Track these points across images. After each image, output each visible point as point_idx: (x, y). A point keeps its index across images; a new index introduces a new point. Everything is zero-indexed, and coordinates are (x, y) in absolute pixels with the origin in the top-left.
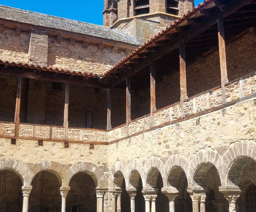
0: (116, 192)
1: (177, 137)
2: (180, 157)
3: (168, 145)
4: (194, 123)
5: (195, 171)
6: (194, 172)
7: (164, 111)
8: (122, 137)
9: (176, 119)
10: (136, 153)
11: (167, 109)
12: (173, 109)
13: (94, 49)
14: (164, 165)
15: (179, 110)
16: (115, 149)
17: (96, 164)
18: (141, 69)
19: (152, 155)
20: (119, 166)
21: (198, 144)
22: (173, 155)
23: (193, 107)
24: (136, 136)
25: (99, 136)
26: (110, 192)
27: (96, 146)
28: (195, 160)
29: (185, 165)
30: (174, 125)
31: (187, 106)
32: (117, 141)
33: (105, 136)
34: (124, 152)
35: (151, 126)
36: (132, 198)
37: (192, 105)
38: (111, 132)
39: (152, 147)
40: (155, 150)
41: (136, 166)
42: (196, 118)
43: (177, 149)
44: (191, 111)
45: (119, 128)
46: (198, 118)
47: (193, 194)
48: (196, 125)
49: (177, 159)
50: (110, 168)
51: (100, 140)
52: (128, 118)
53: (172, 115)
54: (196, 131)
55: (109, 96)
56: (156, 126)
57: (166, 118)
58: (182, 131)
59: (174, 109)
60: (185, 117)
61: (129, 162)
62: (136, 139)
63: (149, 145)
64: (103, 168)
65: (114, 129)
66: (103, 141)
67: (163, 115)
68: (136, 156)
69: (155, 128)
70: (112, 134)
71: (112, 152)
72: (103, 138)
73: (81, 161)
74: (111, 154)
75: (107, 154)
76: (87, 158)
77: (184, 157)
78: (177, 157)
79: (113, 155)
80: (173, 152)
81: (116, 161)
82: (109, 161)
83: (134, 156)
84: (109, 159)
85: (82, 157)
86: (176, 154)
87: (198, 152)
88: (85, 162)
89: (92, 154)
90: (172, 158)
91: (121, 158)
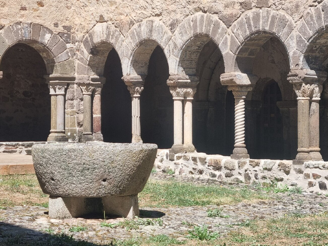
0: (92, 85)
2: (273, 12)
5: (310, 41)
6: (308, 44)
10: (154, 6)
14: (229, 30)
17: (52, 27)
19: (196, 11)
20: (105, 33)
22: (254, 10)
26: (79, 84)
28: (312, 20)
29: (286, 30)
34: (118, 4)
36: (135, 95)
41: (151, 31)
47: (301, 85)
49: (263, 17)
50: (79, 36)
61: (132, 23)
64: (65, 35)
68: (151, 13)
71: (84, 4)
73: (21, 20)
74: (82, 8)
75: (73, 8)
76: (33, 15)
77: (282, 13)
78: (265, 14)
79: (86, 9)
80: (253, 4)
81: (97, 22)
82: (76, 22)
83: (148, 12)
84: (77, 19)
85: (23, 12)
86: (261, 8)
87: (321, 4)
88: (29, 22)
89: (42, 6)
90: (251, 16)
91: (111, 16)
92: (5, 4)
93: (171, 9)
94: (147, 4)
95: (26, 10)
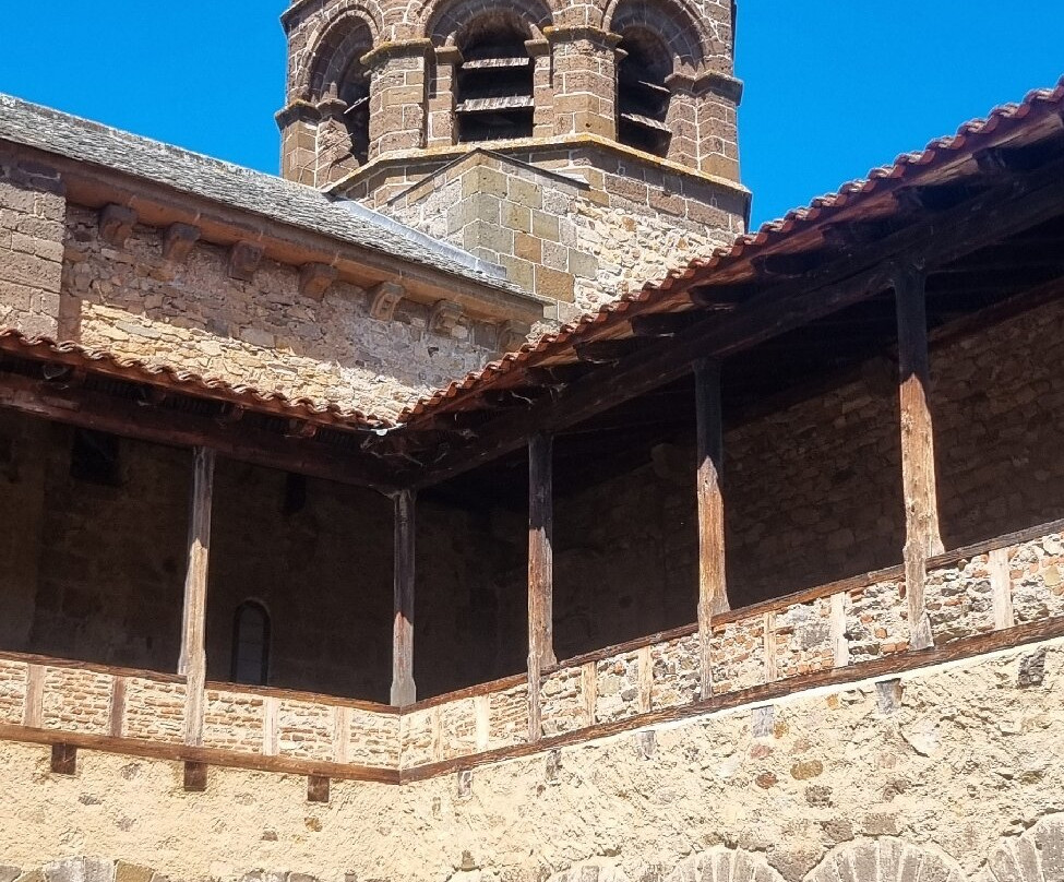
1: (888, 748)
2: (908, 849)
3: (826, 791)
4: (1003, 676)
7: (789, 615)
8: (499, 744)
9: (872, 657)
10: (600, 830)
11: (810, 603)
12: (851, 606)
13: (283, 288)
15: (897, 610)
16: (444, 809)
18: (629, 396)
19: (710, 843)
21: (1031, 789)
22: (859, 841)
23: (987, 595)
24: (593, 738)
25: (354, 735)
27: (340, 786)
28: (1012, 870)
30: (868, 684)
31: (953, 592)
32: (464, 764)
33: (385, 735)
34: (509, 823)
35: (698, 690)
37: (984, 587)
38: (418, 718)
39: (711, 797)
40: (734, 812)
42: (1018, 649)
43: (887, 808)
44: (978, 615)
45: (477, 699)
46: (1031, 649)
48: (1021, 686)
49: (884, 861)
51: (361, 758)
52: (538, 644)
53: (848, 636)
54: (1017, 715)
55: (404, 530)
56: (735, 688)
57: (805, 650)
58: (920, 715)
59: (858, 605)
60: (932, 645)
61: (544, 874)
62: (596, 754)
63: (692, 784)
65: (438, 703)
66: (377, 761)
67: (789, 631)
68: (594, 846)
69: (727, 699)
70: (423, 727)
71: (422, 823)
72: (374, 747)
73: (262, 864)
74: (419, 832)
75: (394, 833)
76: (294, 852)
77: (932, 850)
78: (889, 853)
79: (429, 835)
80: (856, 828)
81: (456, 870)
82: (401, 870)
83: (586, 845)
84: (404, 861)
85: (268, 845)
86: (876, 837)
87: (1032, 829)
88: (284, 870)
89: (318, 829)
90: (852, 859)
91: (491, 853)
92: (223, 825)
93: (643, 838)
94: (582, 825)
95: (275, 839)
